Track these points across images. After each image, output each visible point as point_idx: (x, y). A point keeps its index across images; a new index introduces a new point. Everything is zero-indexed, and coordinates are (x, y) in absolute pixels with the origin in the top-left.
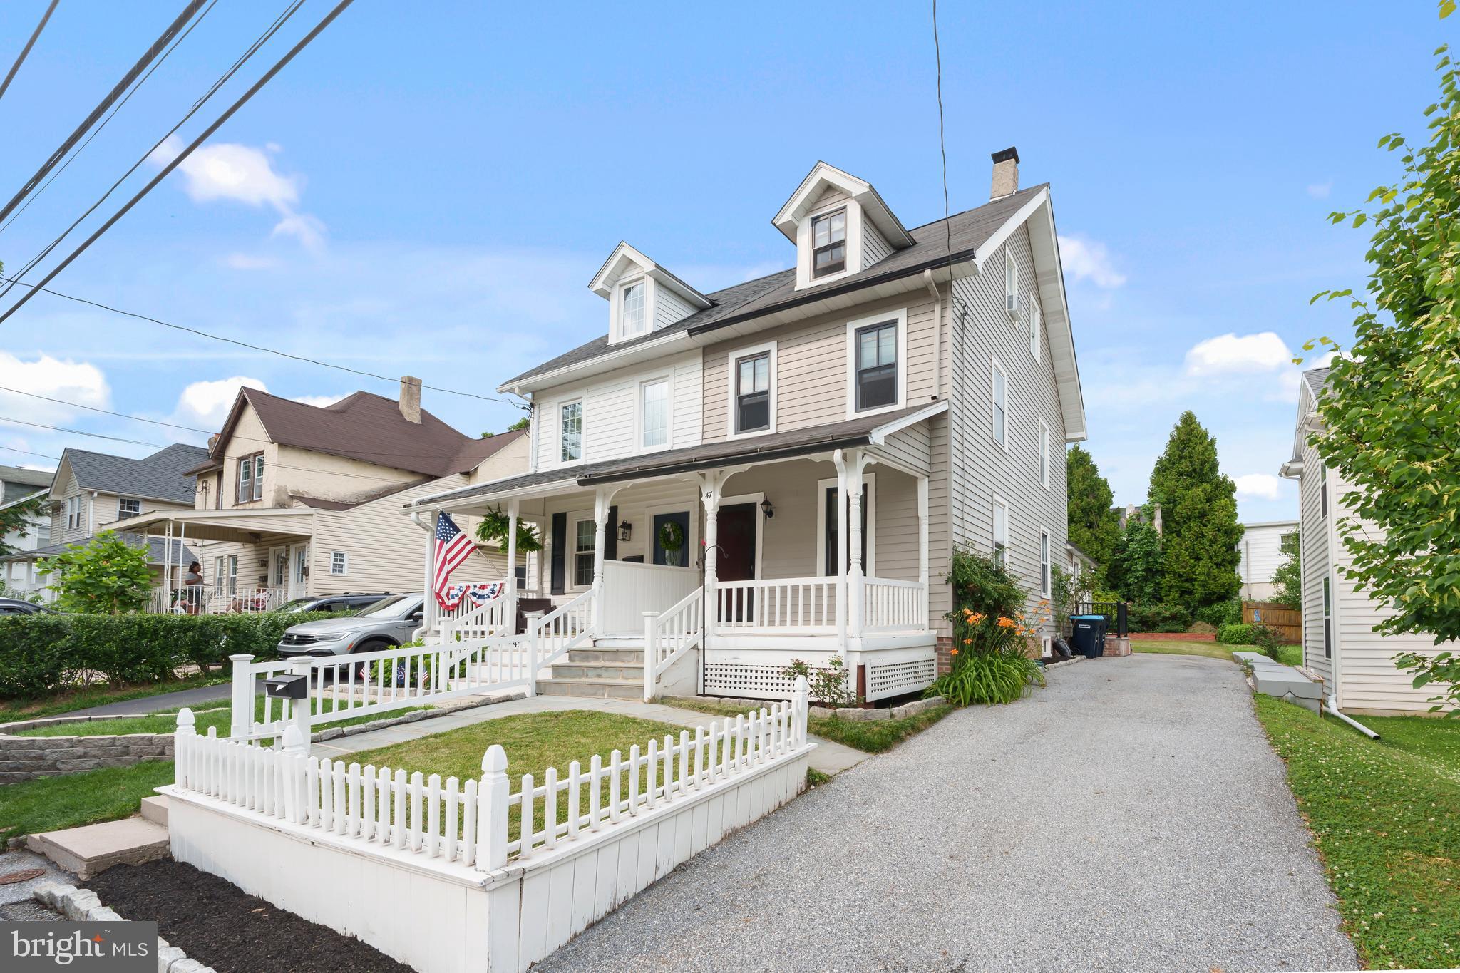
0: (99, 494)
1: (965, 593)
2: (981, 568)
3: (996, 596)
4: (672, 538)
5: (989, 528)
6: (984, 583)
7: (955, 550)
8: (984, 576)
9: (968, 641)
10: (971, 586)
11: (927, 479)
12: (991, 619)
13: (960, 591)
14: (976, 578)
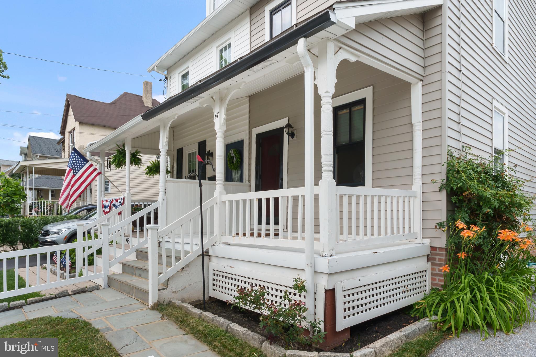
0: (40, 156)
1: (460, 201)
2: (479, 173)
3: (496, 204)
4: (235, 161)
5: (488, 135)
6: (481, 189)
7: (450, 155)
8: (481, 182)
9: (462, 255)
10: (467, 193)
11: (420, 84)
12: (490, 231)
13: (454, 199)
14: (472, 184)
